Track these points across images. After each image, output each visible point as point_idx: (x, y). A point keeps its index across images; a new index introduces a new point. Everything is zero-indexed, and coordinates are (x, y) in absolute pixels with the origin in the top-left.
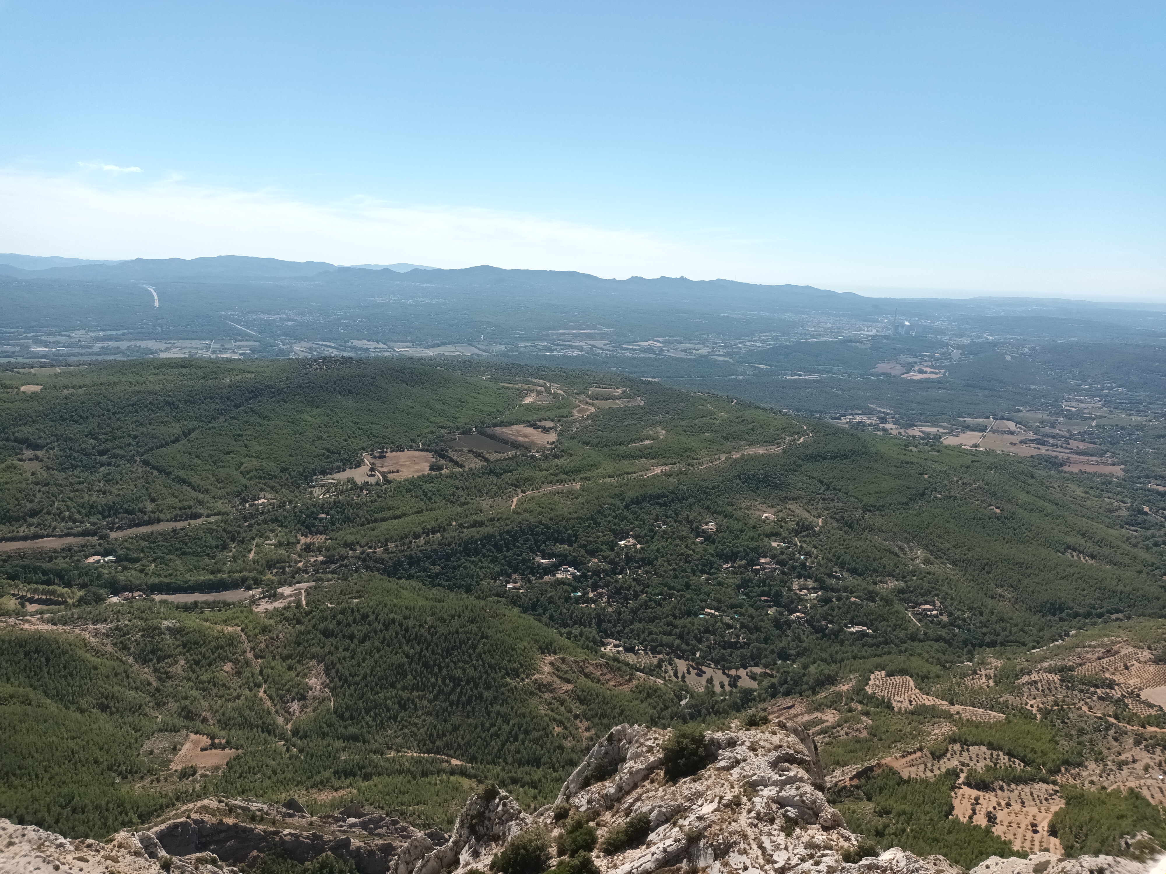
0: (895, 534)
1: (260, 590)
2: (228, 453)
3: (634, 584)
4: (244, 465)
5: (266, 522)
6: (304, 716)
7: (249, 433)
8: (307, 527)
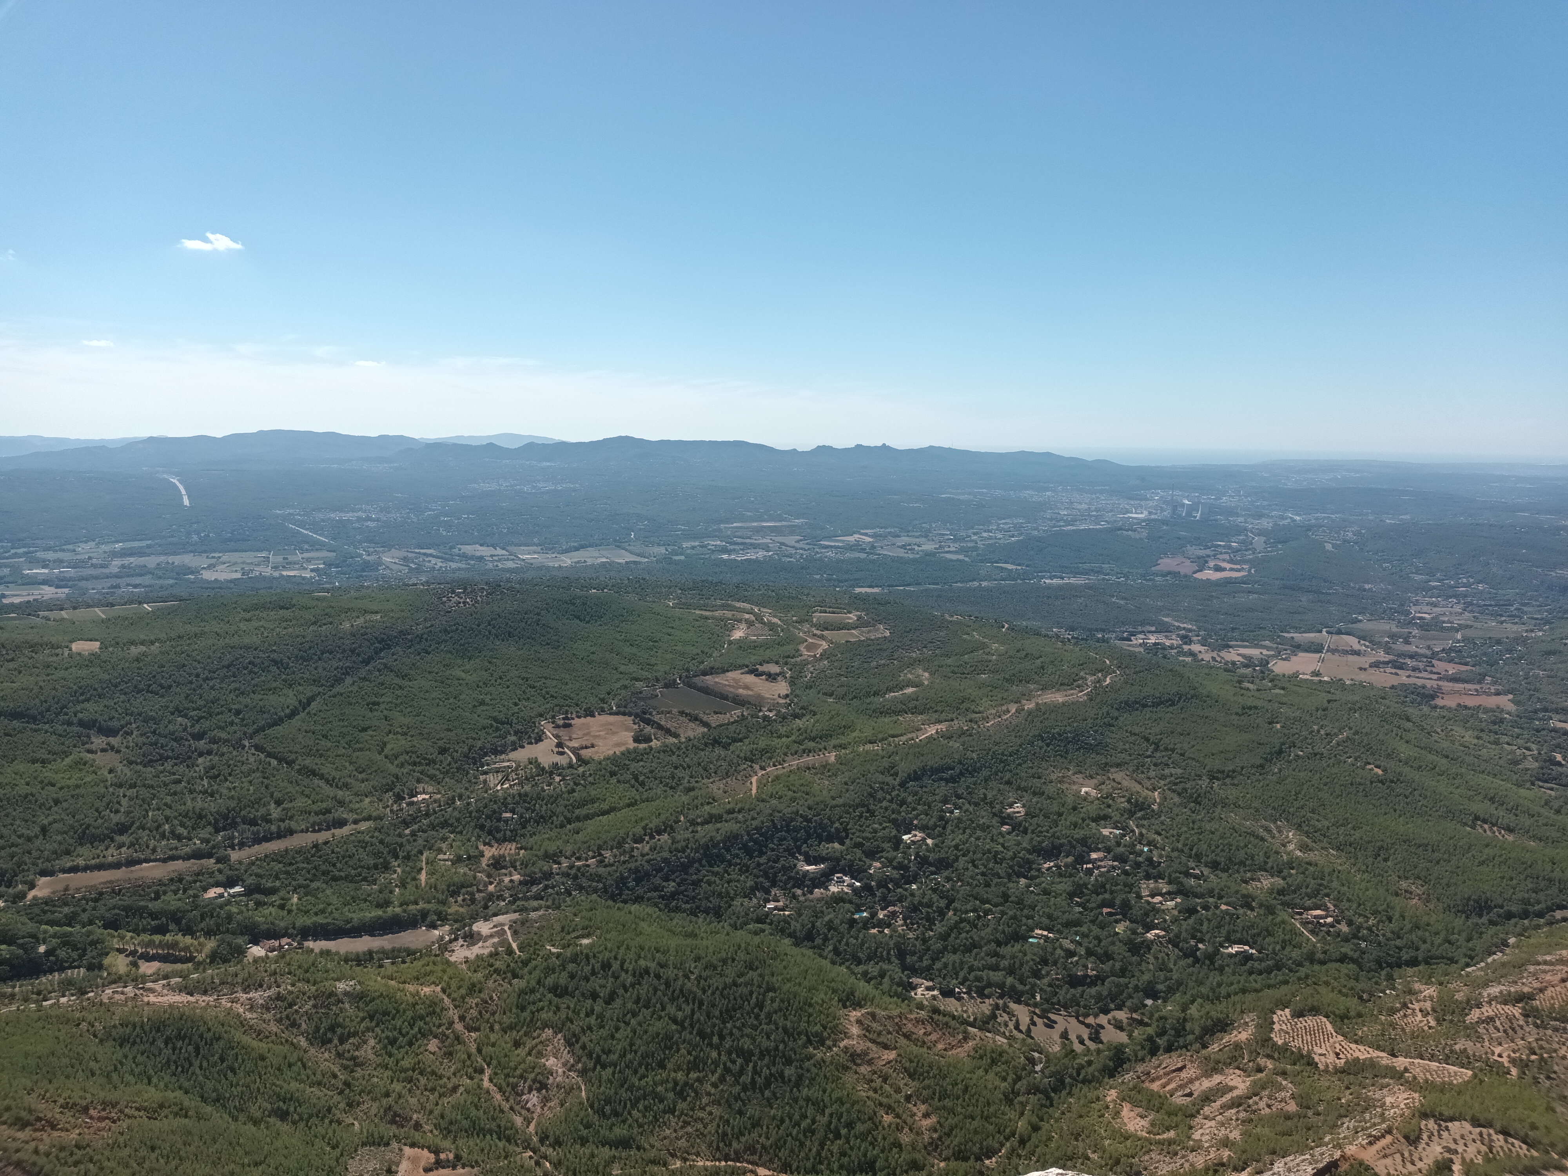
0: (1257, 810)
1: (447, 928)
2: (364, 730)
3: (935, 897)
4: (389, 746)
5: (433, 827)
6: (548, 1114)
7: (387, 700)
8: (490, 833)
